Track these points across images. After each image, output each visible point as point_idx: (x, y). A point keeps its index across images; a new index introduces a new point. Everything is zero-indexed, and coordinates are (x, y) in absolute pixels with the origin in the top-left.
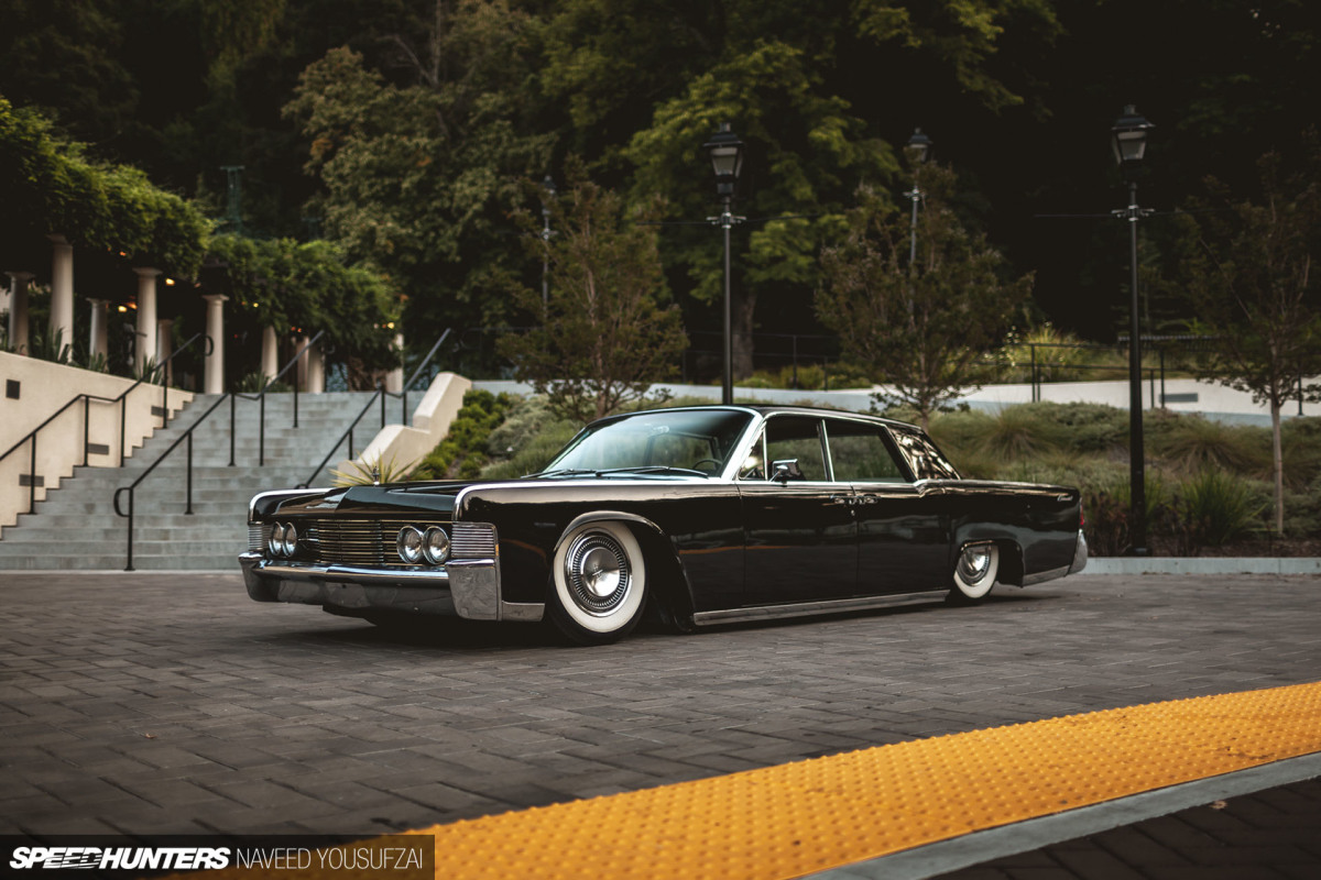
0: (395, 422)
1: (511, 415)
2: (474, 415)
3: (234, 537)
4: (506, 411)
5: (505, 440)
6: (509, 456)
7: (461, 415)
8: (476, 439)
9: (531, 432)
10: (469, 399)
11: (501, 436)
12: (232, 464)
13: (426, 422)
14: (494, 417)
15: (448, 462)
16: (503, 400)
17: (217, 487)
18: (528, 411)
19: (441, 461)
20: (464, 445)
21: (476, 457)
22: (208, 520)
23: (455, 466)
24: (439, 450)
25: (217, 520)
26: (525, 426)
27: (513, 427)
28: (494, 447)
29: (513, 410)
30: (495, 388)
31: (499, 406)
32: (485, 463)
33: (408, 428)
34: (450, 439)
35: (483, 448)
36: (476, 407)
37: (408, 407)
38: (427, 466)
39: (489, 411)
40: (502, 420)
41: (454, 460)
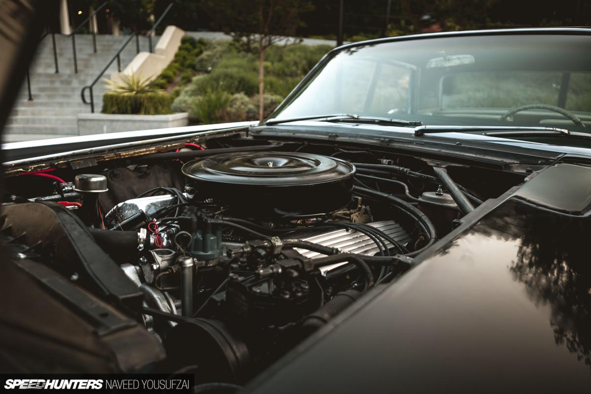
0: (145, 51)
1: (206, 50)
2: (187, 49)
3: (55, 115)
4: (203, 48)
5: (204, 63)
6: (208, 72)
7: (180, 49)
8: (188, 62)
9: (217, 58)
10: (184, 41)
11: (202, 60)
12: (57, 72)
13: (162, 52)
14: (197, 50)
15: (175, 74)
16: (201, 42)
17: (48, 85)
18: (215, 48)
19: (170, 73)
20: (182, 65)
21: (189, 71)
22: (41, 104)
23: (179, 76)
24: (170, 67)
25: (46, 104)
26: (214, 55)
27: (208, 56)
28: (198, 66)
29: (207, 47)
30: (197, 36)
31: (199, 45)
32: (194, 75)
33: (153, 55)
34: (175, 61)
35: (193, 67)
36: (188, 45)
37: (153, 44)
38: (163, 76)
39: (194, 47)
40: (201, 52)
41: (178, 72)
